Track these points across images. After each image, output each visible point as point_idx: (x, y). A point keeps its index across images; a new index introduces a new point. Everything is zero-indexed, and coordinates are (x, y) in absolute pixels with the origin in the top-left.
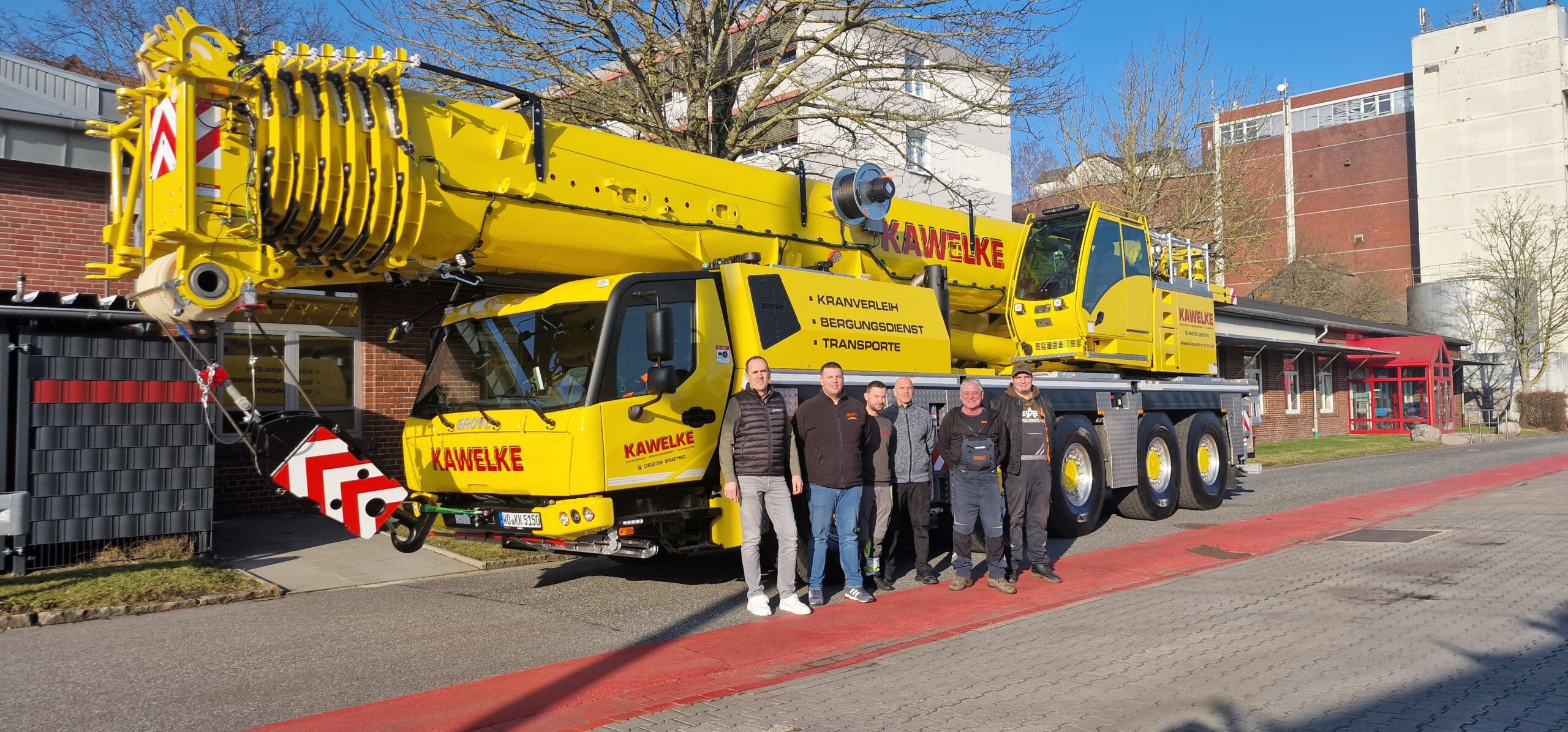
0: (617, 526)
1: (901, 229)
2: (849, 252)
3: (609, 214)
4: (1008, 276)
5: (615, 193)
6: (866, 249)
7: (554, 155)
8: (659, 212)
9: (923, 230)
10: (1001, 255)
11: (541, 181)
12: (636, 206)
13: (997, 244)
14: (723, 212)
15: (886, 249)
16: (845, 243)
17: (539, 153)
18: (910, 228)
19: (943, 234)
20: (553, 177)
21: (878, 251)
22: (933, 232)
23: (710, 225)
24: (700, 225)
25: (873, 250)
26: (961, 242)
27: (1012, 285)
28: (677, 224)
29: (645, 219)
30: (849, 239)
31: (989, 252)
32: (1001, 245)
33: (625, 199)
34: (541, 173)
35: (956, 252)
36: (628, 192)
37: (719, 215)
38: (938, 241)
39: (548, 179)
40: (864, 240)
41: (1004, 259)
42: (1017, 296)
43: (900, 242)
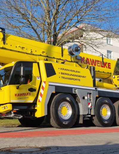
0: (13, 110)
1: (85, 59)
2: (73, 63)
3: (19, 52)
4: (112, 70)
5: (20, 48)
6: (77, 62)
7: (7, 40)
8: (29, 52)
9: (91, 60)
10: (110, 66)
11: (4, 45)
12: (25, 50)
13: (109, 64)
14: (44, 53)
15: (82, 63)
16: (72, 61)
17: (4, 39)
18: (88, 59)
19: (96, 61)
20: (7, 44)
21: (80, 63)
22: (93, 60)
23: (41, 55)
24: (38, 55)
25: (78, 63)
26: (100, 63)
27: (113, 72)
28: (33, 55)
29: (26, 53)
30: (73, 60)
31: (107, 65)
32: (110, 64)
33: (22, 49)
34: (4, 43)
35: (99, 65)
36: (23, 48)
37: (43, 53)
38: (94, 62)
39: (6, 44)
40: (76, 61)
41: (111, 67)
42: (114, 74)
43: (85, 62)
